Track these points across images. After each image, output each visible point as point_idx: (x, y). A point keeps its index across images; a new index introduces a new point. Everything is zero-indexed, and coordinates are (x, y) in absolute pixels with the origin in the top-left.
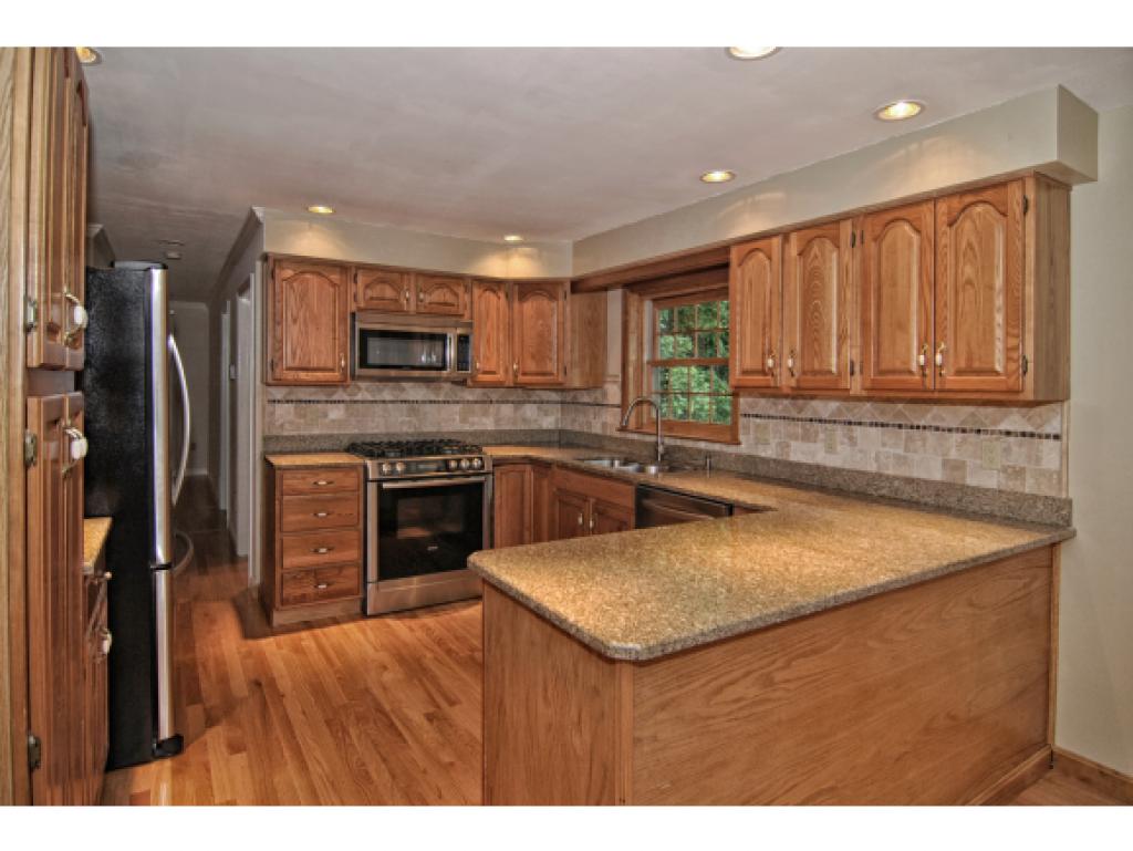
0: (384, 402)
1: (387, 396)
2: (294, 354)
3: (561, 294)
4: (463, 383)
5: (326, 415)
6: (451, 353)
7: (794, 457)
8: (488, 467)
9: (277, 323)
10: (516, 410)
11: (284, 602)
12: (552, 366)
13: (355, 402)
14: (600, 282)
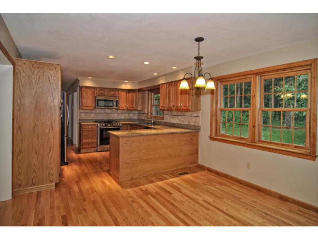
0: (102, 113)
1: (102, 112)
2: (85, 104)
3: (136, 92)
4: (117, 109)
5: (90, 116)
6: (115, 104)
7: (171, 122)
8: (121, 125)
9: (82, 98)
10: (129, 115)
11: (83, 148)
12: (134, 106)
13: (96, 113)
14: (144, 89)
